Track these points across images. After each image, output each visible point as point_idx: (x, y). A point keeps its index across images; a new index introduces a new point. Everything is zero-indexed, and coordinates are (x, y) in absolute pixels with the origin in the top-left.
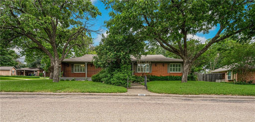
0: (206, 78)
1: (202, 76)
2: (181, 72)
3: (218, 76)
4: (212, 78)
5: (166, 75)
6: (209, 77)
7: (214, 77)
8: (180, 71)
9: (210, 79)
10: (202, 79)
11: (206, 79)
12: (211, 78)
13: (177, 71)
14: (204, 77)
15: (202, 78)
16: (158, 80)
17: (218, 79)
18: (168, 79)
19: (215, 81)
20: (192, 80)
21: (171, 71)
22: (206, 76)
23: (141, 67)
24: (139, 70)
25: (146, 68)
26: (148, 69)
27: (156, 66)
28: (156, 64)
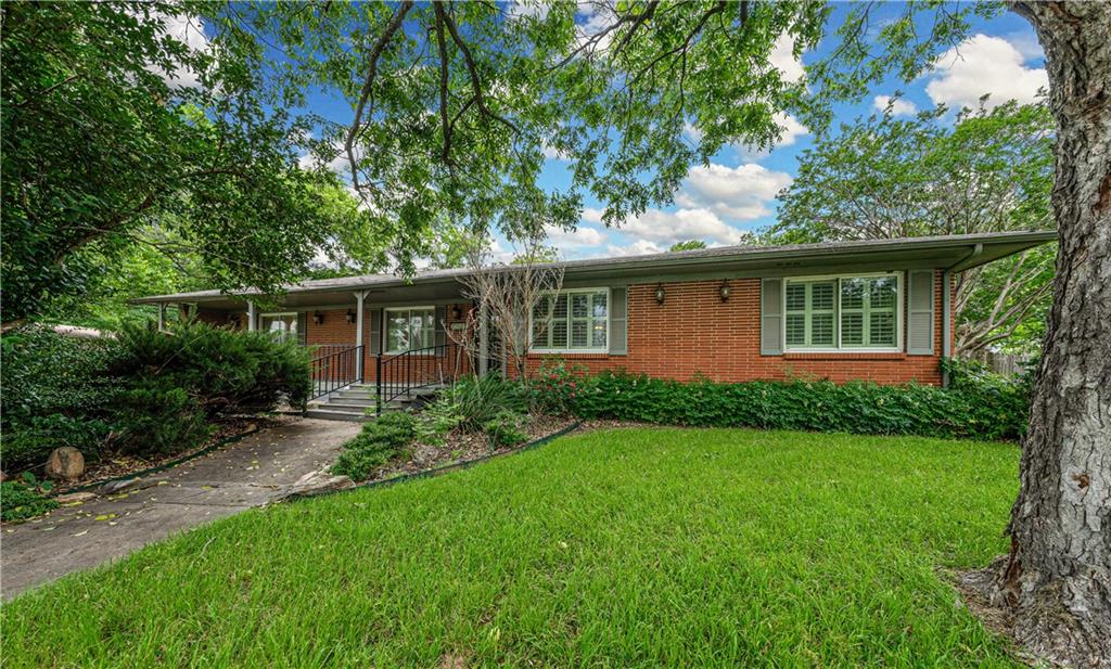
2: (897, 349)
5: (750, 375)
8: (891, 341)
13: (857, 340)
16: (677, 417)
18: (759, 407)
21: (796, 336)
23: (556, 314)
24: (541, 341)
25: (590, 319)
26: (600, 327)
27: (659, 302)
28: (660, 288)
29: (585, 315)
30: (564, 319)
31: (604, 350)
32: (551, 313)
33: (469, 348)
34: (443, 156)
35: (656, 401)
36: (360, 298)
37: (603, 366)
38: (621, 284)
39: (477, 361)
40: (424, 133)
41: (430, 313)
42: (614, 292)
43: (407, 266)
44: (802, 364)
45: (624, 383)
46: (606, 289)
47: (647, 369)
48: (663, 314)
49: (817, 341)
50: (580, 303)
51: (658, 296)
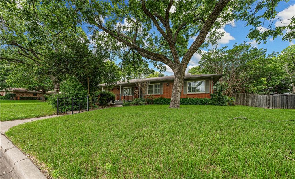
0: (275, 101)
1: (265, 99)
2: (205, 93)
4: (287, 102)
5: (182, 97)
10: (265, 104)
11: (274, 103)
12: (285, 101)
14: (269, 100)
15: (265, 101)
20: (219, 104)
22: (274, 98)
23: (152, 88)
24: (149, 92)
25: (157, 89)
26: (159, 90)
27: (168, 86)
28: (168, 83)
29: (156, 88)
31: (159, 94)
32: (151, 88)
33: (137, 94)
34: (134, 65)
35: (166, 101)
36: (120, 86)
37: (159, 96)
38: (162, 83)
39: (139, 95)
40: (131, 62)
41: (131, 88)
42: (161, 84)
43: (128, 81)
44: (190, 95)
45: (161, 99)
46: (160, 84)
47: (166, 97)
48: (168, 88)
49: (193, 91)
50: (156, 86)
51: (168, 85)
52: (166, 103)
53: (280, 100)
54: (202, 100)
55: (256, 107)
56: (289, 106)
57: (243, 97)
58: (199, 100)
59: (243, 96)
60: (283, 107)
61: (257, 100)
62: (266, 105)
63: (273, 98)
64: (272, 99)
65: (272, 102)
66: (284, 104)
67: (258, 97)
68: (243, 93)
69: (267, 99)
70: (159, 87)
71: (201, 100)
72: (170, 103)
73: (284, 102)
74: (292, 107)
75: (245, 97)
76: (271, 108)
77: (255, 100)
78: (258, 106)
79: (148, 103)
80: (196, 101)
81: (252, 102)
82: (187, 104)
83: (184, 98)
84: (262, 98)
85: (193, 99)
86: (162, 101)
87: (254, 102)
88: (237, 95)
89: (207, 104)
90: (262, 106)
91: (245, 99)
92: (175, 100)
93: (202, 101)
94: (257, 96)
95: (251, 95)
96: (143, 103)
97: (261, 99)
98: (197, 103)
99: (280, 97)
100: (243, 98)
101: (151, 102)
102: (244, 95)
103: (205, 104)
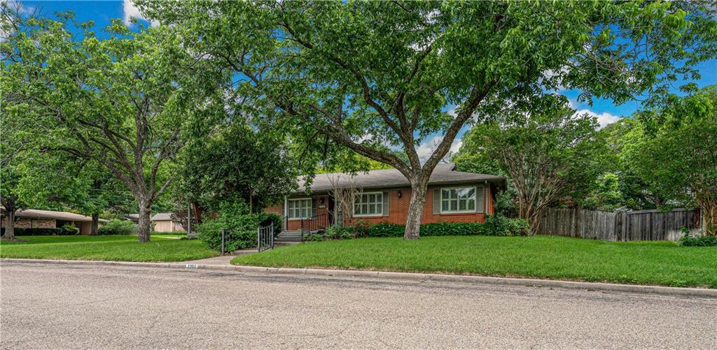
0: (631, 225)
1: (613, 221)
2: (474, 211)
3: (676, 219)
4: (651, 227)
5: (429, 222)
6: (642, 224)
7: (660, 223)
9: (643, 230)
10: (612, 232)
11: (630, 229)
12: (648, 226)
14: (621, 224)
15: (612, 225)
17: (676, 229)
19: (663, 235)
21: (445, 208)
22: (630, 220)
23: (364, 202)
24: (357, 212)
25: (376, 203)
26: (379, 206)
27: (400, 197)
28: (400, 192)
29: (374, 202)
30: (376, 196)
31: (381, 215)
35: (395, 231)
37: (380, 220)
38: (387, 191)
41: (309, 201)
42: (384, 193)
44: (446, 217)
45: (386, 225)
46: (382, 193)
47: (395, 221)
48: (401, 202)
49: (452, 209)
50: (372, 197)
51: (399, 195)
52: (395, 235)
53: (640, 223)
54: (468, 226)
55: (595, 238)
56: (654, 236)
57: (569, 217)
58: (463, 227)
59: (568, 215)
60: (643, 238)
61: (596, 223)
62: (615, 234)
63: (628, 220)
64: (626, 220)
65: (626, 228)
66: (645, 230)
67: (599, 217)
68: (569, 207)
69: (616, 220)
70: (379, 199)
71: (465, 227)
72: (404, 234)
73: (645, 227)
74: (658, 237)
75: (573, 218)
76: (623, 241)
77: (594, 223)
78: (598, 237)
79: (359, 236)
80: (457, 229)
81: (586, 229)
82: (438, 235)
83: (434, 224)
84: (608, 218)
85: (453, 225)
86: (387, 230)
87: (591, 228)
88: (557, 214)
89: (476, 234)
90: (607, 235)
91: (574, 222)
92: (412, 227)
93: (467, 229)
94: (597, 214)
95: (585, 212)
96: (350, 235)
97: (605, 221)
98: (457, 233)
99: (640, 216)
100: (568, 220)
101: (364, 232)
102: (571, 213)
103: (472, 234)
